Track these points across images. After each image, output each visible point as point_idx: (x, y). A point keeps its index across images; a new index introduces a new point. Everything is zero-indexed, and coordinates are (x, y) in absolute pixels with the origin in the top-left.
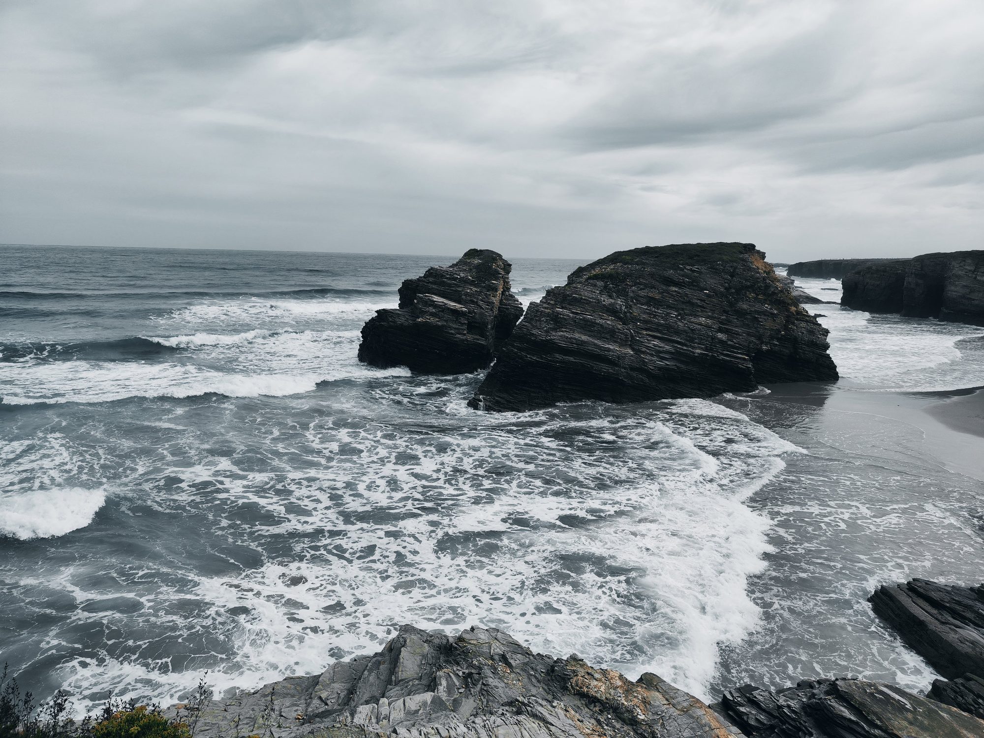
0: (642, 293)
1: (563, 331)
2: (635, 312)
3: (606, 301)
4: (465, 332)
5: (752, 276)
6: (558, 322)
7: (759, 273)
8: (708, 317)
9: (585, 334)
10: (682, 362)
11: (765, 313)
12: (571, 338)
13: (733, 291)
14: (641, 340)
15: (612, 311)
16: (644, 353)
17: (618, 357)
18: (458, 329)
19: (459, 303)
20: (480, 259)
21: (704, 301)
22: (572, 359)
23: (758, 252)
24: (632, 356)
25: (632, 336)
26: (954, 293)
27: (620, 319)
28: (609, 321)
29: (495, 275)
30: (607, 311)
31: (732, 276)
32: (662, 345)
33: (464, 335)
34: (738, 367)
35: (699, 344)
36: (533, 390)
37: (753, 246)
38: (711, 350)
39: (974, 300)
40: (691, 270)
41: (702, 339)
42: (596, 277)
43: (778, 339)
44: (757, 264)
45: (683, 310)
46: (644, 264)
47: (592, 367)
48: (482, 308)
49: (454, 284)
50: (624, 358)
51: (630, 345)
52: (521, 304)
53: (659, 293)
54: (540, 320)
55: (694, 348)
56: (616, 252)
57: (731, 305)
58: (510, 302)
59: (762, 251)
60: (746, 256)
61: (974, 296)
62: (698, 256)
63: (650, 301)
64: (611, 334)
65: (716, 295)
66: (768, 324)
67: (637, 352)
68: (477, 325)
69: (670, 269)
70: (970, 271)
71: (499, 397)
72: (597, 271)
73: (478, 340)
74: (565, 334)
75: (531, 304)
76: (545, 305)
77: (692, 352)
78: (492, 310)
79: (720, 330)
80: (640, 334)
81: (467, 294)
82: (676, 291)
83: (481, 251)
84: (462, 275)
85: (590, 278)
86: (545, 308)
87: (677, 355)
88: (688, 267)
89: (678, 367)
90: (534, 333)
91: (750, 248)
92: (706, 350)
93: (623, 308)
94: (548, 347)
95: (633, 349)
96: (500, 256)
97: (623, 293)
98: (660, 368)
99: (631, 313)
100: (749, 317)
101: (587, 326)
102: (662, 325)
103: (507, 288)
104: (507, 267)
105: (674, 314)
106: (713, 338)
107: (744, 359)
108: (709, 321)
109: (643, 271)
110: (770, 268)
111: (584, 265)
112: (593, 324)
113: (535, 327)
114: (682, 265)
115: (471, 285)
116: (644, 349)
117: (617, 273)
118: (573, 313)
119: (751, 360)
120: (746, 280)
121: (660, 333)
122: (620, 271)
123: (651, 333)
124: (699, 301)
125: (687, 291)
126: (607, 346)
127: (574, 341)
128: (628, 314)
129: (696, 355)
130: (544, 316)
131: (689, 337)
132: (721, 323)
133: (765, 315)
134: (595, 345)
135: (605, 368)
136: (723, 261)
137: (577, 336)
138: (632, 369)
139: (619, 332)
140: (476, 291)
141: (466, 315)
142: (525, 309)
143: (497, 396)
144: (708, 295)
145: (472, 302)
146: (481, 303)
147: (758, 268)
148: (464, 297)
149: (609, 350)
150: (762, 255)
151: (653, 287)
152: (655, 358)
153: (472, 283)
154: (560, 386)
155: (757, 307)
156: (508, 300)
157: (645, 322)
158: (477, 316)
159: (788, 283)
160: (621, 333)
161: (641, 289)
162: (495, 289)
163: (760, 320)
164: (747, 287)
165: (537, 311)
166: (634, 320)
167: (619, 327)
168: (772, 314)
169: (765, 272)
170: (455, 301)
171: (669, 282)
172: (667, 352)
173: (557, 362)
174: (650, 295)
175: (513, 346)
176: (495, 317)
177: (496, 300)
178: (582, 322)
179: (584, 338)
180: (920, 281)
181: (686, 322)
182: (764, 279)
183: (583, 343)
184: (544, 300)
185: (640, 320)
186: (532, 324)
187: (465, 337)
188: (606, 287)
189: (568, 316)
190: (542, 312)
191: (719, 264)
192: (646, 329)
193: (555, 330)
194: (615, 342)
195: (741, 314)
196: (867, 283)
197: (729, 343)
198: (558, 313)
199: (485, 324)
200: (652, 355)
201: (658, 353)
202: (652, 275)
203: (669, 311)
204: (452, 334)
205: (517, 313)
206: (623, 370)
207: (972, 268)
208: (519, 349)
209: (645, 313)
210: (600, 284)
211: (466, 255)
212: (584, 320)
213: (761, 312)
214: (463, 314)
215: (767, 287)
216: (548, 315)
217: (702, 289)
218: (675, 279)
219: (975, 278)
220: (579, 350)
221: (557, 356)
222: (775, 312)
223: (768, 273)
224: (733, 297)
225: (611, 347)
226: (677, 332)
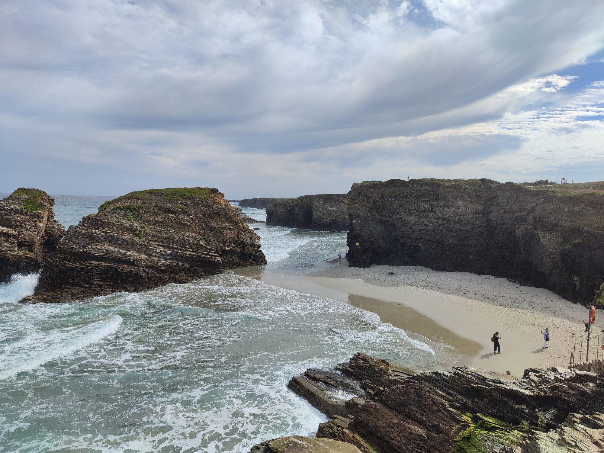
0: (151, 218)
1: (96, 245)
2: (147, 230)
3: (128, 224)
4: (16, 249)
5: (217, 208)
6: (92, 239)
7: (221, 205)
8: (193, 232)
9: (113, 246)
10: (179, 260)
11: (225, 228)
12: (102, 249)
13: (207, 216)
14: (152, 248)
15: (132, 230)
16: (154, 256)
17: (137, 260)
18: (9, 247)
19: (10, 227)
20: (28, 195)
21: (190, 222)
22: (104, 263)
23: (220, 193)
24: (146, 259)
25: (146, 246)
26: (316, 215)
27: (137, 235)
28: (129, 237)
29: (42, 207)
30: (128, 230)
31: (206, 207)
32: (166, 250)
33: (15, 251)
34: (212, 261)
35: (188, 248)
36: (74, 287)
37: (217, 190)
38: (196, 252)
39: (325, 218)
40: (181, 204)
41: (190, 246)
42: (119, 208)
43: (234, 243)
44: (220, 200)
45: (178, 228)
46: (151, 200)
47: (119, 268)
48: (30, 231)
49: (5, 213)
50: (141, 260)
51: (145, 252)
52: (64, 227)
53: (162, 218)
54: (78, 238)
55: (186, 251)
56: (132, 192)
57: (206, 224)
58: (55, 226)
59: (222, 193)
60: (214, 195)
61: (325, 216)
62: (185, 195)
63: (156, 223)
64: (131, 246)
65: (197, 218)
66: (228, 234)
67: (150, 256)
68: (27, 243)
69: (168, 203)
70: (322, 204)
71: (47, 296)
72: (119, 204)
73: (27, 254)
74: (98, 247)
75: (70, 227)
76: (82, 227)
77: (184, 254)
78: (38, 232)
79: (201, 240)
80: (151, 244)
81: (16, 221)
82: (172, 217)
83: (28, 189)
84: (12, 206)
85: (114, 209)
86: (82, 229)
87: (176, 257)
88: (179, 202)
89: (177, 264)
90: (74, 247)
91: (215, 191)
92: (193, 252)
93: (139, 228)
94: (86, 256)
95: (147, 254)
96: (45, 193)
97: (138, 218)
98: (165, 266)
99: (144, 231)
100: (217, 231)
101: (114, 241)
102: (165, 238)
103: (51, 216)
104: (51, 201)
105: (172, 230)
106: (197, 244)
107: (216, 256)
108: (194, 235)
109: (150, 204)
110: (227, 202)
111: (110, 200)
112: (118, 239)
113: (74, 243)
114: (176, 200)
115: (20, 214)
116: (154, 254)
117: (134, 206)
118: (103, 232)
119: (220, 256)
120: (214, 210)
121: (164, 243)
122: (135, 204)
123: (158, 243)
124: (187, 223)
125: (180, 216)
126: (128, 253)
127: (105, 251)
128: (143, 232)
129: (187, 255)
130: (82, 235)
131: (183, 244)
132: (201, 235)
133: (226, 230)
134: (120, 253)
135: (128, 268)
136: (200, 198)
137: (107, 247)
138: (147, 267)
139: (136, 244)
140: (24, 219)
141: (16, 236)
142: (66, 230)
143: (45, 295)
144: (193, 219)
145: (21, 226)
146: (29, 227)
147: (221, 203)
148: (13, 223)
149: (130, 256)
150: (223, 196)
151: (158, 214)
152: (161, 259)
153: (21, 213)
154: (95, 283)
155: (222, 225)
156: (52, 224)
157: (154, 236)
158: (26, 237)
159: (239, 211)
160: (138, 244)
161: (150, 216)
162: (42, 217)
163: (223, 232)
164: (215, 214)
165: (76, 232)
166: (146, 235)
167: (137, 240)
168: (230, 229)
169: (224, 205)
170: (6, 226)
171: (168, 211)
172: (169, 255)
173: (92, 266)
174: (156, 219)
175: (57, 257)
176: (42, 237)
177: (42, 224)
178: (110, 238)
179: (112, 249)
180: (302, 210)
181: (180, 235)
182: (224, 209)
183: (111, 252)
184: (81, 224)
185: (150, 236)
186: (72, 241)
187: (15, 253)
188: (126, 215)
189: (100, 234)
190: (79, 232)
191: (198, 200)
192: (155, 241)
193: (90, 244)
194: (134, 250)
195: (212, 229)
196: (278, 211)
197: (207, 247)
198: (92, 233)
199: (33, 243)
200: (159, 257)
201: (164, 256)
202: (157, 207)
203: (169, 229)
204: (4, 251)
205: (61, 233)
206: (140, 268)
207: (323, 203)
208: (63, 259)
209: (153, 231)
210: (121, 212)
211: (15, 192)
212: (112, 236)
213: (223, 228)
214: (14, 236)
215: (226, 213)
216: (84, 234)
217: (189, 215)
218: (172, 209)
219: (325, 208)
220: (110, 258)
221: (92, 262)
222: (232, 228)
223: (226, 205)
224: (207, 220)
225: (132, 254)
226: (175, 242)
